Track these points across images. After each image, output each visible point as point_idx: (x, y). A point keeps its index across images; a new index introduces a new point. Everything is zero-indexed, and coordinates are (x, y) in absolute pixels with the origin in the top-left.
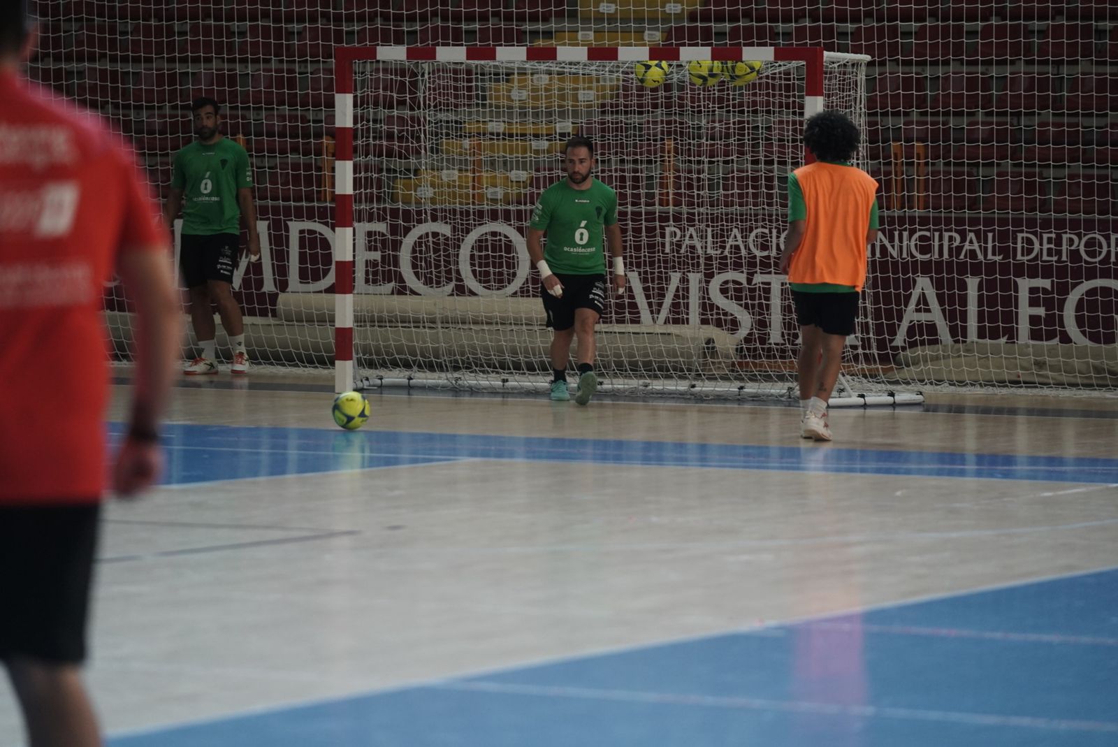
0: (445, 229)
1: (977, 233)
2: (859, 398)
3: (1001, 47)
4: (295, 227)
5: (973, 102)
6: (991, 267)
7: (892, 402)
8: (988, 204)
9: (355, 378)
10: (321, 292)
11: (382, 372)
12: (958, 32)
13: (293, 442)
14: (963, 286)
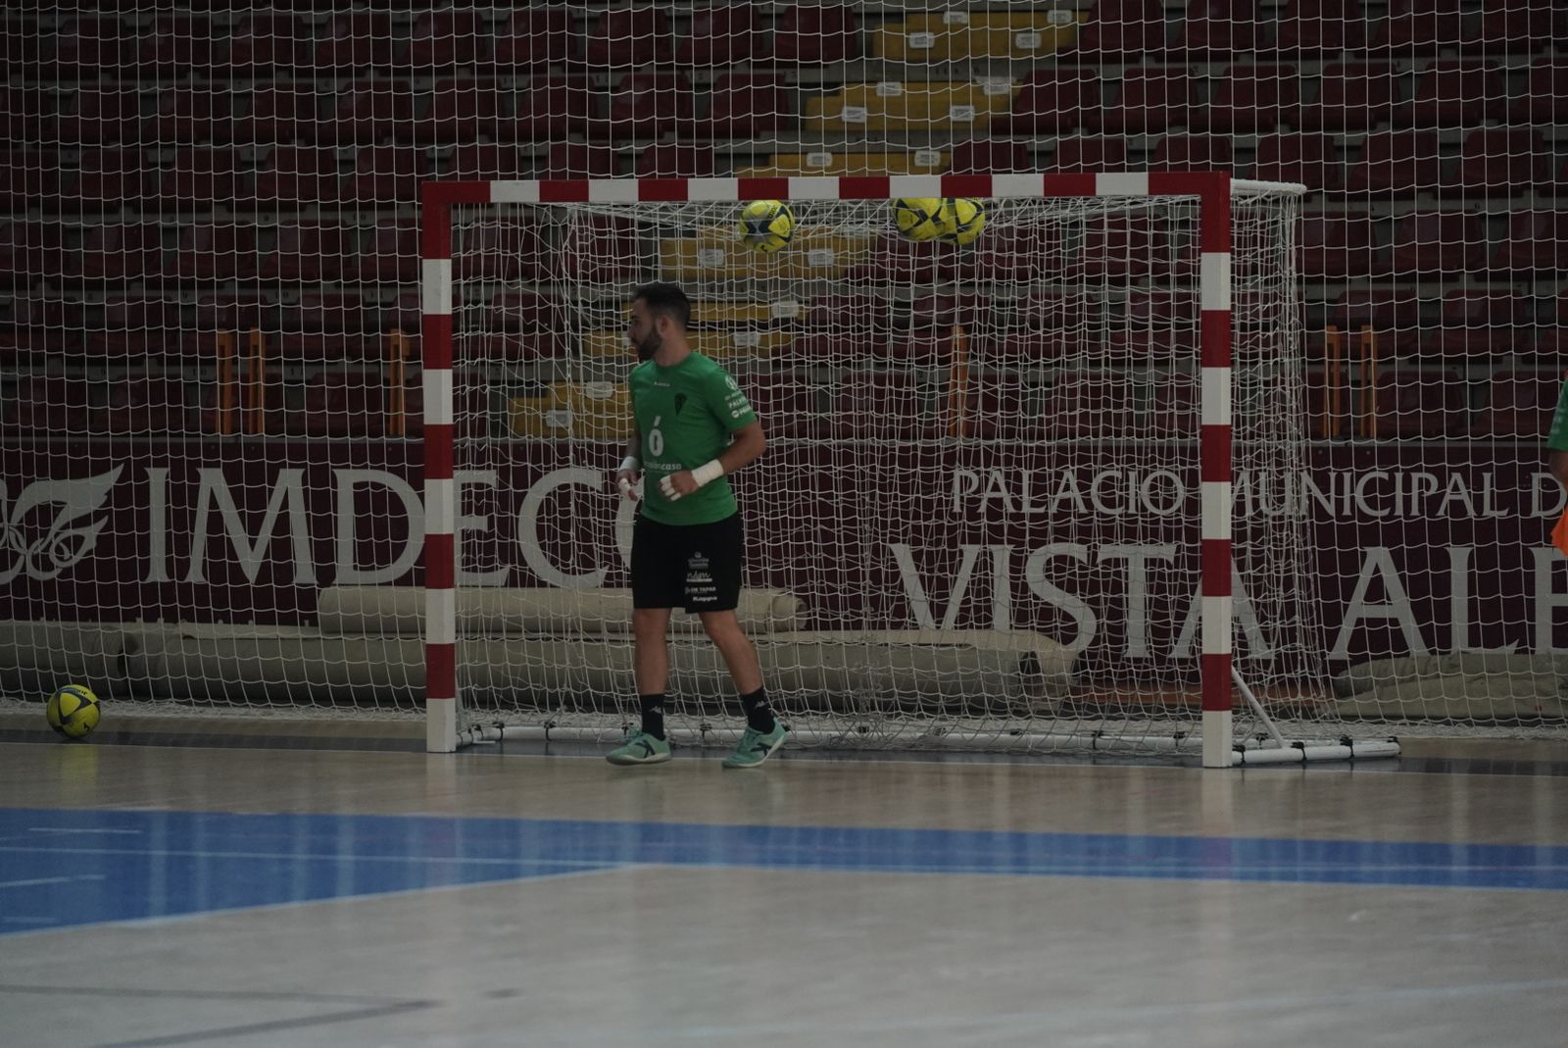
0: (592, 477)
1: (1464, 471)
2: (1295, 750)
3: (1497, 167)
4: (347, 479)
5: (1453, 256)
6: (1486, 528)
7: (1349, 754)
8: (1480, 423)
9: (458, 726)
10: (389, 584)
11: (503, 716)
12: (1427, 144)
13: (346, 840)
14: (1443, 561)
